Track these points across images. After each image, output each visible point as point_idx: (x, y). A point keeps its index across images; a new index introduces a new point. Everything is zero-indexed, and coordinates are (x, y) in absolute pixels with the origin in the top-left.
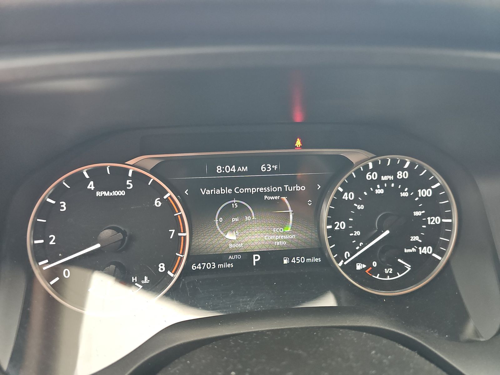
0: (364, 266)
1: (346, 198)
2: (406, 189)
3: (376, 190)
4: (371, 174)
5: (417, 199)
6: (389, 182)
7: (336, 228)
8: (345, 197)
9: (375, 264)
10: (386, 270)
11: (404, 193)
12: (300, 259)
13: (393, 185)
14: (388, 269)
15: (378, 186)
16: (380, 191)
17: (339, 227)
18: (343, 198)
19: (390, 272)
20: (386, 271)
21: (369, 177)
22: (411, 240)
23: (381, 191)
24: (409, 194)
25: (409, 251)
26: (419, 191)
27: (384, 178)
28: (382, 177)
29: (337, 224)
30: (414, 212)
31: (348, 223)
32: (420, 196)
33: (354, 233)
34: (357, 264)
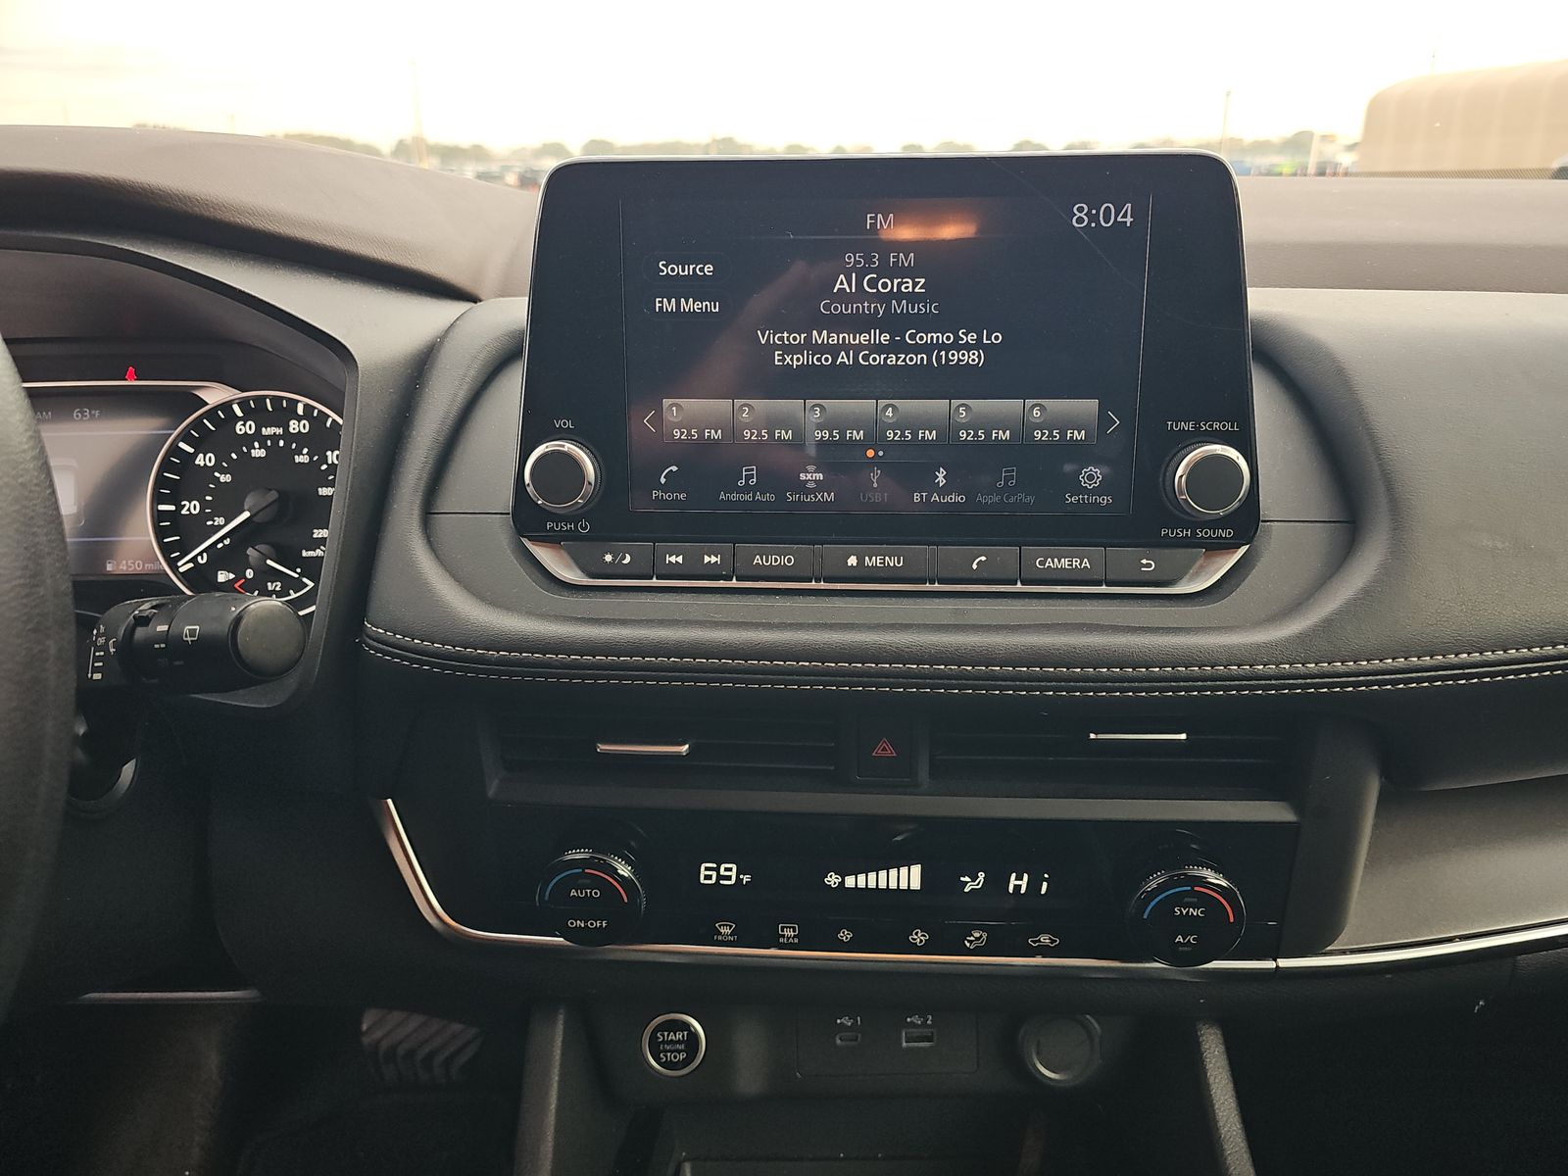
0: (232, 576)
1: (202, 464)
2: (305, 451)
3: (253, 451)
4: (244, 425)
5: (324, 467)
6: (275, 438)
7: (184, 512)
8: (200, 461)
9: (249, 574)
10: (269, 584)
11: (301, 457)
12: (134, 563)
13: (281, 443)
14: (274, 584)
15: (256, 445)
16: (258, 453)
17: (189, 510)
18: (197, 462)
19: (278, 589)
20: (270, 587)
21: (240, 430)
22: (315, 536)
23: (262, 453)
24: (311, 459)
25: (311, 553)
26: (329, 453)
27: (265, 431)
28: (264, 429)
29: (185, 505)
30: (320, 489)
31: (204, 504)
32: (330, 462)
33: (214, 521)
34: (219, 572)
